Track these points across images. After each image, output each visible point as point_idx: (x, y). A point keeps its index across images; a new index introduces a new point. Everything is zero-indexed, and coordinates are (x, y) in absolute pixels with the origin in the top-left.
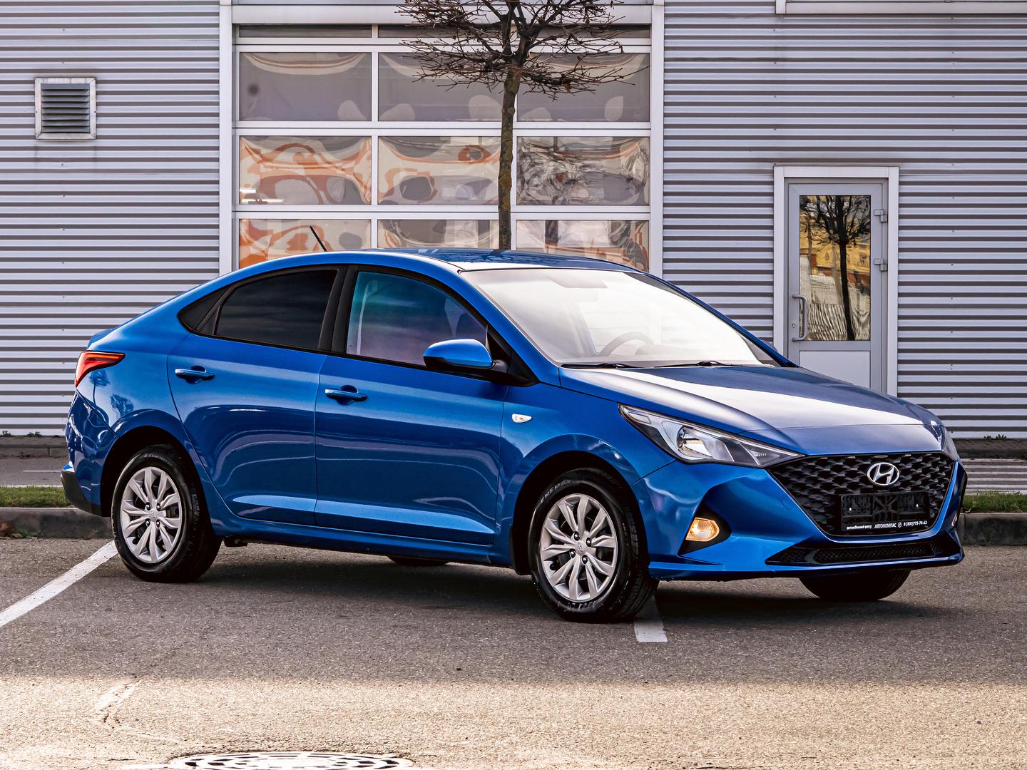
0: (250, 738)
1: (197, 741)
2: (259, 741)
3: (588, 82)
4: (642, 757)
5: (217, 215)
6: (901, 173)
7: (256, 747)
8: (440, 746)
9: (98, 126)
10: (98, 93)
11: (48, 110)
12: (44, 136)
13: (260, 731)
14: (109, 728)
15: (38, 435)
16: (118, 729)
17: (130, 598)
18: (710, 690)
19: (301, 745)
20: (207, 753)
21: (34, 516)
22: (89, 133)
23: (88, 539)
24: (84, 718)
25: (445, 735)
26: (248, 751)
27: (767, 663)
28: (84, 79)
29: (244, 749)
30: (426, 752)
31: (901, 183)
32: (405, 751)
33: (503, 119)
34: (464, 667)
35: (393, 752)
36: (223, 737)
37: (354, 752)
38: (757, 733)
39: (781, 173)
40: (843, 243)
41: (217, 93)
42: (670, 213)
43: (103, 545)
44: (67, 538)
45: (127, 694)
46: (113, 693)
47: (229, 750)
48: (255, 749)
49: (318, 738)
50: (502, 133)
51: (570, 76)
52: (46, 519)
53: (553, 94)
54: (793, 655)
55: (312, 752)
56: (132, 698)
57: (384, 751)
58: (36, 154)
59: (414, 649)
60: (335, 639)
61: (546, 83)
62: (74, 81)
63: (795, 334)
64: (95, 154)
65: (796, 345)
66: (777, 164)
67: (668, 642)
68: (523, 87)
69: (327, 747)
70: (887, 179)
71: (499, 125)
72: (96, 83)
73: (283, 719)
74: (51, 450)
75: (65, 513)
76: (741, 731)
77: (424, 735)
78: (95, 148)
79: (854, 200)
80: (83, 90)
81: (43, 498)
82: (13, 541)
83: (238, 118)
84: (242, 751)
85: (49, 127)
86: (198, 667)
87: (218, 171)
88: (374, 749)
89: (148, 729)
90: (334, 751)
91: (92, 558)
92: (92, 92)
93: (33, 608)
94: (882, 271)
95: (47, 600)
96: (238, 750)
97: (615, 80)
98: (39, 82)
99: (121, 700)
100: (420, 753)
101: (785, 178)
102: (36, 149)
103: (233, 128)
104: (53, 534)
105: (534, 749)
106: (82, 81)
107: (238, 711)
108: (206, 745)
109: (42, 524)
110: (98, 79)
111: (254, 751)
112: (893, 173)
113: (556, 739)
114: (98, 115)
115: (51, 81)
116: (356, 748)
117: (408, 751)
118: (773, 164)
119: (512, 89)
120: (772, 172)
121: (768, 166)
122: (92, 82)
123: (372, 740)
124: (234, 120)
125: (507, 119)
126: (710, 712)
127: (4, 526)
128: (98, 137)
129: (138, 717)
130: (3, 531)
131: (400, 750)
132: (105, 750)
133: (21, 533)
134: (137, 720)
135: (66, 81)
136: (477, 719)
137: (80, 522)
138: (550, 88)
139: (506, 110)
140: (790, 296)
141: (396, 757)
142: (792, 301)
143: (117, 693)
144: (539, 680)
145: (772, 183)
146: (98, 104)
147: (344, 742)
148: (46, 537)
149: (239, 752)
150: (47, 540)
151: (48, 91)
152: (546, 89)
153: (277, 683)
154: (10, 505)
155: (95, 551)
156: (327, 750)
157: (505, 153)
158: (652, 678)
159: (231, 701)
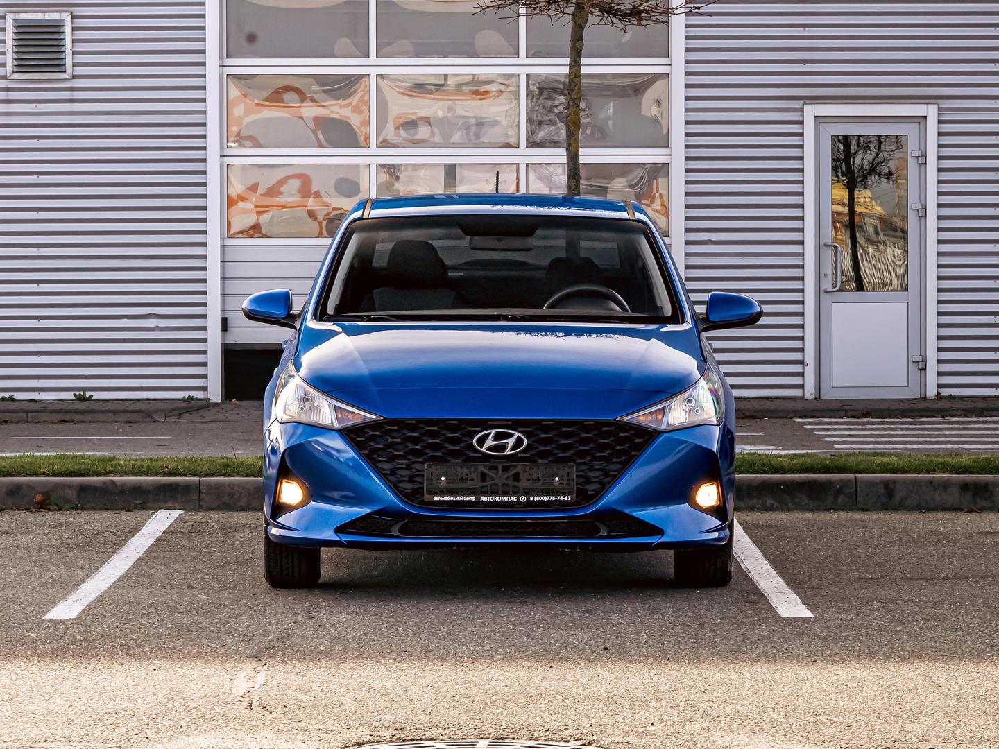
0: (417, 726)
1: (361, 729)
2: (428, 729)
3: (661, 13)
4: (853, 742)
5: (204, 161)
6: (941, 111)
7: (428, 735)
8: (628, 733)
9: (74, 65)
10: (74, 29)
11: (21, 48)
12: (16, 76)
13: (423, 718)
14: (259, 715)
15: (11, 399)
16: (269, 717)
17: (207, 574)
18: (889, 670)
19: (476, 733)
20: (378, 742)
21: (70, 486)
22: (65, 72)
23: (131, 511)
24: (229, 706)
25: (627, 720)
26: (421, 740)
27: (932, 639)
28: (58, 14)
29: (416, 738)
30: (617, 739)
31: (940, 122)
32: (591, 738)
33: (571, 54)
34: (608, 645)
35: (578, 739)
36: (387, 725)
37: (536, 739)
38: (965, 716)
39: (811, 111)
40: (851, 187)
41: (204, 28)
42: (692, 155)
43: (149, 517)
44: (107, 509)
45: (260, 679)
46: (245, 677)
47: (399, 739)
48: (427, 737)
49: (490, 724)
50: (570, 69)
51: (642, 8)
52: (83, 489)
53: (623, 27)
54: (956, 630)
55: (490, 740)
56: (269, 683)
57: (569, 739)
58: (7, 96)
59: (544, 627)
60: (453, 617)
61: (615, 15)
62: (49, 16)
63: (827, 285)
64: (72, 96)
65: (828, 296)
66: (807, 101)
67: (815, 617)
68: (592, 19)
69: (505, 734)
70: (926, 117)
71: (567, 61)
72: (72, 18)
73: (443, 705)
74: (30, 414)
75: (104, 483)
76: (946, 714)
77: (603, 720)
78: (72, 89)
79: (862, 140)
80: (58, 26)
81: (78, 467)
82: (49, 514)
83: (225, 55)
84: (414, 740)
85: (21, 67)
86: (322, 648)
87: (204, 113)
88: (557, 735)
89: (301, 716)
90: (513, 739)
91: (144, 531)
92: (68, 29)
93: (107, 586)
94: (920, 217)
95: (118, 577)
96: (409, 738)
97: (691, 11)
98: (10, 18)
99: (257, 686)
100: (610, 740)
101: (816, 117)
102: (8, 89)
103: (220, 66)
104: (90, 505)
105: (731, 735)
106: (56, 16)
107: (392, 696)
108: (375, 734)
109: (79, 494)
110: (74, 14)
111: (427, 740)
112: (931, 111)
113: (747, 722)
114: (74, 53)
115: (23, 16)
116: (536, 735)
117: (595, 738)
118: (802, 101)
119: (580, 21)
120: (802, 110)
121: (796, 104)
122: (67, 17)
123: (551, 726)
124: (221, 58)
125: (575, 54)
126: (901, 693)
127: (39, 497)
128: (74, 77)
129: (285, 704)
130: (38, 503)
131: (585, 737)
132: (266, 739)
133: (56, 505)
134: (286, 707)
135: (39, 16)
136: (653, 703)
137: (121, 492)
138: (620, 20)
139: (574, 44)
140: (822, 243)
141: (584, 745)
142: (823, 249)
143: (248, 677)
144: (696, 659)
145: (802, 123)
146: (74, 41)
147: (520, 729)
148: (84, 509)
149: (411, 740)
150: (85, 512)
151: (20, 27)
152: (615, 20)
153: (416, 666)
154: (44, 474)
155: (144, 524)
156: (506, 738)
157: (573, 90)
158: (819, 656)
159: (378, 684)
